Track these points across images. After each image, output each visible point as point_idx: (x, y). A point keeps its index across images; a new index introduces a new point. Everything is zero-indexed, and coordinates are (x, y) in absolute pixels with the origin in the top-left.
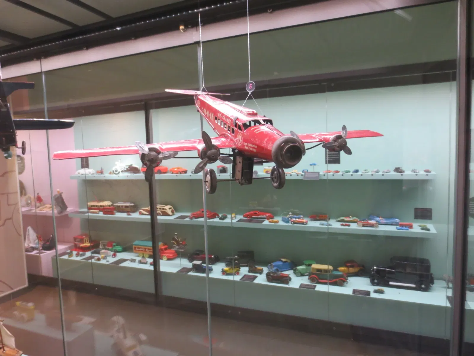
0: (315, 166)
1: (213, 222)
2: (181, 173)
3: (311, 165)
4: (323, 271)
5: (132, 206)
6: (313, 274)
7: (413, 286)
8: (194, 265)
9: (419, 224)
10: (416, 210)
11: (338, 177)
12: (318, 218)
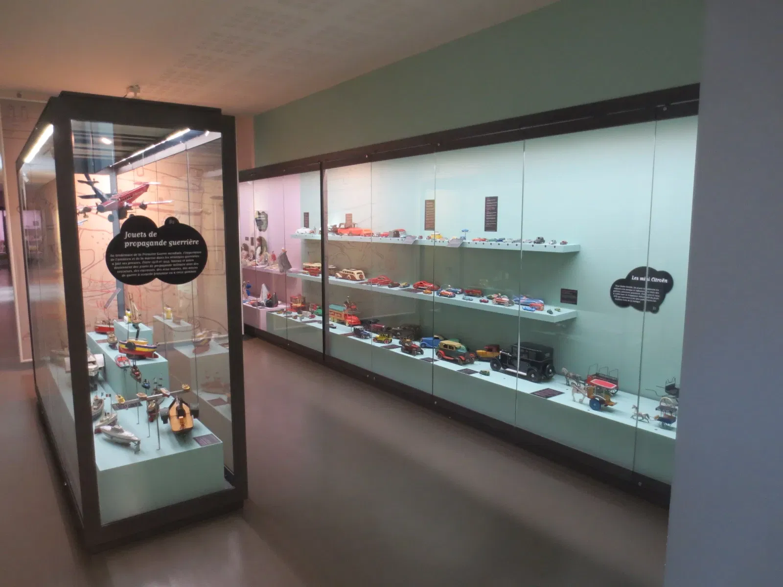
0: (467, 232)
1: (383, 289)
2: (365, 236)
3: (463, 231)
4: (448, 347)
5: (333, 269)
6: (441, 349)
7: (525, 374)
8: (356, 330)
9: (556, 308)
10: (563, 291)
11: (495, 246)
12: (471, 293)
